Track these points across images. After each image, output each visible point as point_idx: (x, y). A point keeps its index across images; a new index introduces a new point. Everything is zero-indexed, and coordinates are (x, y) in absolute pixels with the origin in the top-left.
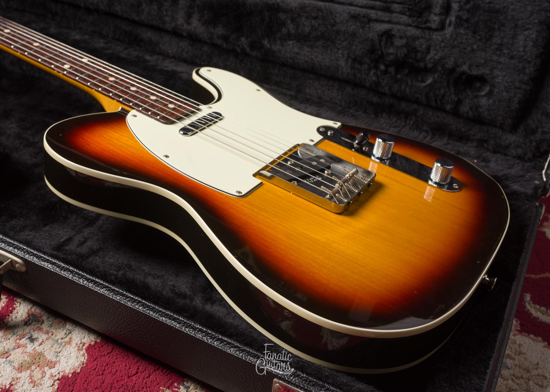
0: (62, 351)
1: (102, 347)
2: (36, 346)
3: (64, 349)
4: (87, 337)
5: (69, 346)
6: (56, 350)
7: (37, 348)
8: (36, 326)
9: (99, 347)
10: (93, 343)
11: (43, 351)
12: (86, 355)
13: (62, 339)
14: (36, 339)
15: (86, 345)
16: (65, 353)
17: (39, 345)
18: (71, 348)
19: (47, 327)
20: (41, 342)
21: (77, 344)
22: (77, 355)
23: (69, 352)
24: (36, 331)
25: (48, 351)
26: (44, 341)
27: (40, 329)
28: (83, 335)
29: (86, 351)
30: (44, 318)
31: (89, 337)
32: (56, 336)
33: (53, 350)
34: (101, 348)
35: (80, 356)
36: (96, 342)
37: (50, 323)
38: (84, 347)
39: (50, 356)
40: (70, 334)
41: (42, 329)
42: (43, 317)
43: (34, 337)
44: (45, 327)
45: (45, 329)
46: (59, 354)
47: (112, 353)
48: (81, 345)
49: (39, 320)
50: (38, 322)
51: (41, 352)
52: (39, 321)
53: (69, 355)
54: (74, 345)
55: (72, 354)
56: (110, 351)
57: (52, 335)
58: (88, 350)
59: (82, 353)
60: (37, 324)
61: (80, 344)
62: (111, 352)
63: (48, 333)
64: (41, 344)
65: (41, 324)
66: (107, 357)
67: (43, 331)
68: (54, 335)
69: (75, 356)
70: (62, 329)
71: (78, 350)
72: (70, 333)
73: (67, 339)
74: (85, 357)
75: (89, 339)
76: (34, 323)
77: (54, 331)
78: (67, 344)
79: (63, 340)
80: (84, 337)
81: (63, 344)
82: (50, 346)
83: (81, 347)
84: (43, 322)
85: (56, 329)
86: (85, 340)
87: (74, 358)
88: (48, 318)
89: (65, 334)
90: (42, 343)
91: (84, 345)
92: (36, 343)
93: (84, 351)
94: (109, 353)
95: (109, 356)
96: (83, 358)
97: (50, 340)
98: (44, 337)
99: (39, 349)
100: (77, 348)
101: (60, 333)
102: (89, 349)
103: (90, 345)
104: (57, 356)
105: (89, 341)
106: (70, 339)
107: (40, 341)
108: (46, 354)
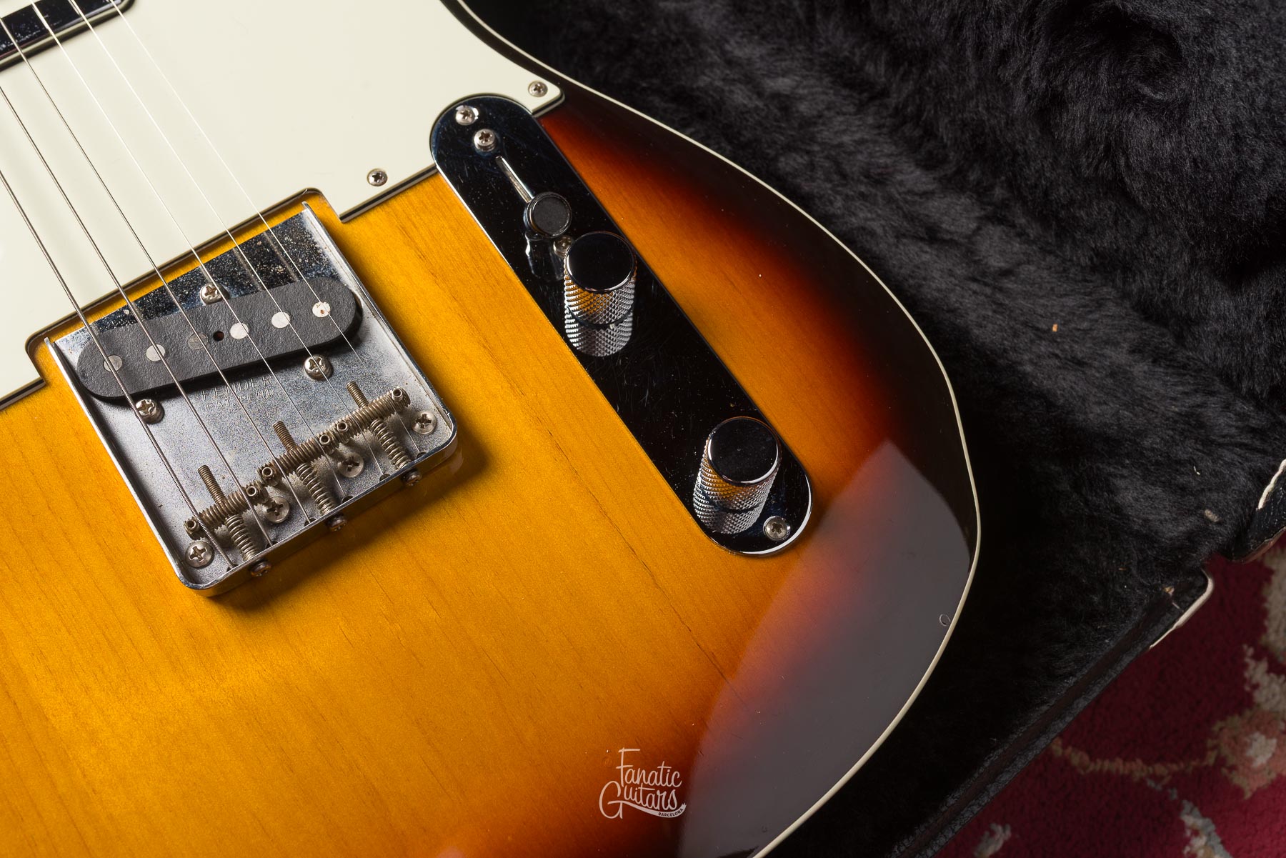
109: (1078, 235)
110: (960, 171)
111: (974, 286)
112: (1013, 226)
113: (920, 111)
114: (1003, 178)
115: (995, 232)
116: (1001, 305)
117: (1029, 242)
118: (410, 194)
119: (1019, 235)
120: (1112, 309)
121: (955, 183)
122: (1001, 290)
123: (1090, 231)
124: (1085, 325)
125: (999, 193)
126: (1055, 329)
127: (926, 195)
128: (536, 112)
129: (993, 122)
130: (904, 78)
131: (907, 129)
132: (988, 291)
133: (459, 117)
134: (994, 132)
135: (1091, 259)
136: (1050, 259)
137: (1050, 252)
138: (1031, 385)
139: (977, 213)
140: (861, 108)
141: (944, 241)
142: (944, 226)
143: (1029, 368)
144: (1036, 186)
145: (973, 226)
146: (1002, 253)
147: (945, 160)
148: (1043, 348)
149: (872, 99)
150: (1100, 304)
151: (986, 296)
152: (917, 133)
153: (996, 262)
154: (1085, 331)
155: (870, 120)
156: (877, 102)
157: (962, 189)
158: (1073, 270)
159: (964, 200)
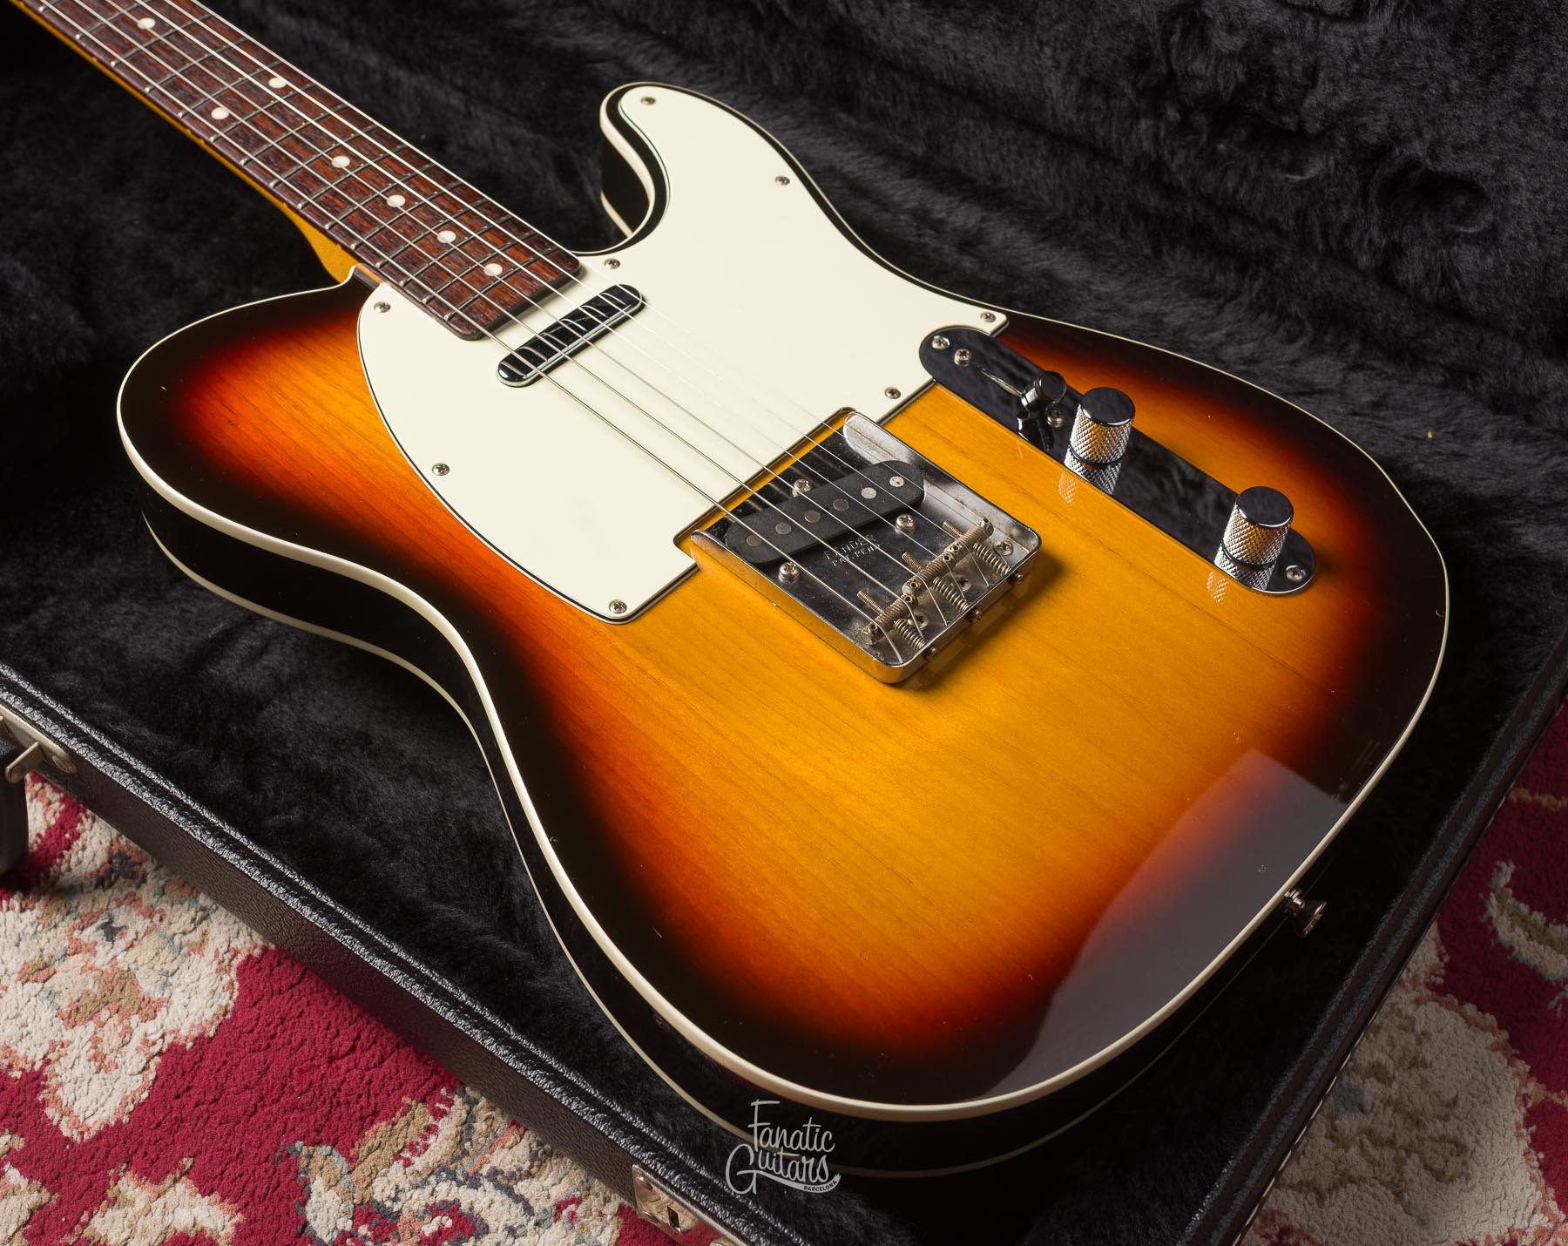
0: (179, 971)
1: (278, 965)
2: (119, 950)
3: (185, 965)
4: (245, 932)
5: (197, 956)
6: (166, 968)
7: (119, 958)
8: (125, 893)
9: (271, 965)
10: (257, 952)
11: (133, 967)
12: (237, 985)
13: (184, 933)
14: (120, 929)
15: (241, 958)
16: (186, 976)
17: (127, 950)
18: (202, 965)
19: (151, 894)
20: (130, 939)
21: (217, 955)
22: (214, 987)
23: (197, 976)
24: (123, 906)
25: (145, 967)
26: (140, 936)
27: (133, 900)
28: (236, 927)
29: (238, 975)
30: (148, 867)
31: (250, 935)
32: (170, 924)
33: (157, 968)
34: (276, 971)
35: (220, 988)
36: (265, 950)
37: (162, 883)
38: (235, 963)
39: (148, 985)
40: (204, 923)
41: (140, 899)
42: (144, 866)
43: (118, 923)
44: (147, 895)
45: (145, 902)
46: (170, 979)
47: (300, 987)
48: (228, 956)
49: (134, 873)
50: (131, 878)
51: (129, 970)
52: (133, 876)
53: (195, 985)
54: (209, 954)
55: (202, 983)
56: (295, 981)
57: (161, 920)
58: (242, 970)
59: (226, 979)
60: (130, 886)
61: (225, 953)
62: (299, 982)
63: (151, 916)
64: (132, 946)
65: (139, 887)
66: (287, 995)
67: (140, 907)
68: (165, 922)
69: (209, 989)
70: (186, 903)
71: (218, 971)
72: (204, 918)
73: (195, 937)
74: (232, 993)
75: (247, 942)
76: (122, 879)
77: (166, 907)
78: (194, 950)
79: (185, 939)
80: (238, 933)
81: (184, 951)
82: (151, 954)
83: (227, 962)
84: (144, 880)
85: (172, 906)
86: (237, 944)
87: (206, 993)
88: (156, 869)
89: (193, 920)
90: (135, 943)
91: (234, 957)
92: (121, 943)
93: (233, 974)
94: (292, 986)
95: (292, 996)
96: (228, 995)
97: (154, 936)
98: (141, 924)
99: (124, 960)
100: (215, 965)
101: (181, 918)
102: (249, 968)
103: (249, 957)
104: (165, 984)
105: (248, 945)
106: (204, 934)
107: (130, 936)
108: (140, 975)
109: (1428, 359)
110: (1314, 341)
111: (1357, 418)
112: (1374, 369)
113: (1273, 299)
114: (1357, 332)
115: (1358, 377)
116: (1382, 427)
117: (1389, 378)
118: (921, 402)
119: (1379, 374)
120: (1467, 412)
121: (1316, 348)
122: (1378, 418)
123: (1438, 352)
124: (1451, 429)
125: (1355, 347)
126: (1430, 435)
127: (1294, 363)
128: (993, 333)
129: (1339, 290)
130: (1254, 277)
131: (1264, 317)
132: (1369, 420)
133: (935, 345)
134: (1342, 298)
135: (1443, 376)
136: (1409, 387)
137: (1408, 382)
138: (1428, 476)
139: (1341, 365)
140: (1220, 309)
141: (1321, 392)
142: (1316, 381)
143: (1421, 466)
144: (1386, 330)
145: (1339, 376)
146: (1370, 391)
147: (1302, 333)
148: (1426, 449)
149: (1228, 301)
150: (1458, 410)
151: (1369, 423)
152: (1274, 318)
153: (1367, 398)
154: (1454, 433)
155: (1230, 317)
156: (1234, 302)
157: (1322, 352)
158: (1429, 390)
159: (1326, 360)
